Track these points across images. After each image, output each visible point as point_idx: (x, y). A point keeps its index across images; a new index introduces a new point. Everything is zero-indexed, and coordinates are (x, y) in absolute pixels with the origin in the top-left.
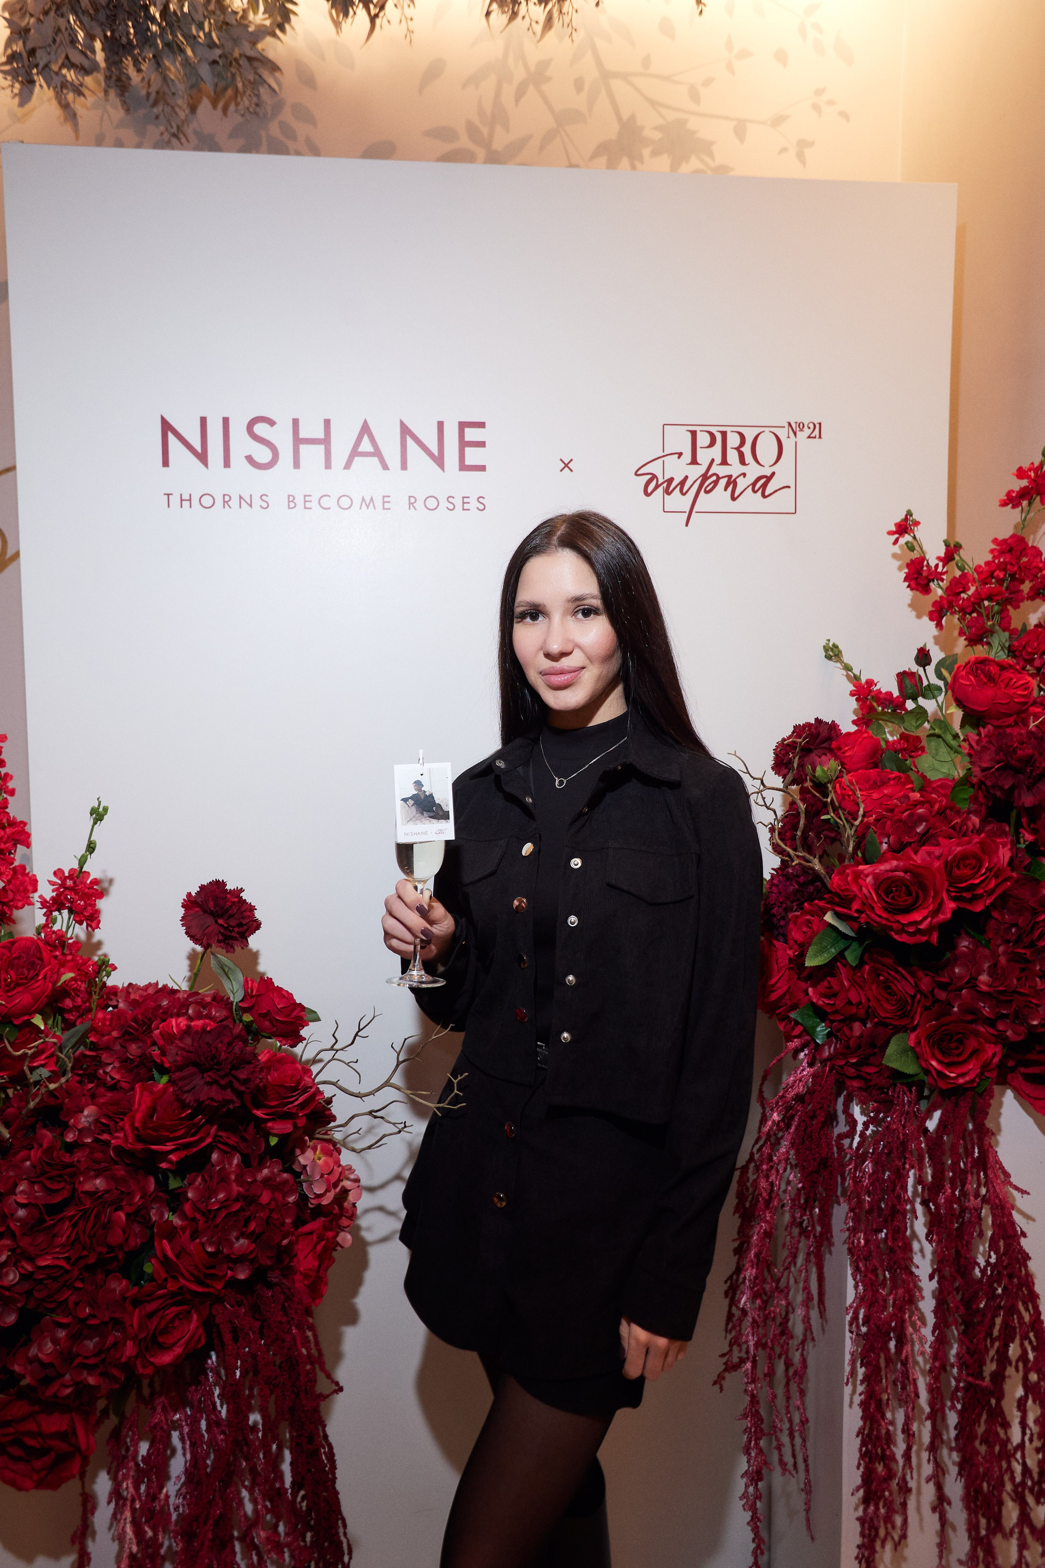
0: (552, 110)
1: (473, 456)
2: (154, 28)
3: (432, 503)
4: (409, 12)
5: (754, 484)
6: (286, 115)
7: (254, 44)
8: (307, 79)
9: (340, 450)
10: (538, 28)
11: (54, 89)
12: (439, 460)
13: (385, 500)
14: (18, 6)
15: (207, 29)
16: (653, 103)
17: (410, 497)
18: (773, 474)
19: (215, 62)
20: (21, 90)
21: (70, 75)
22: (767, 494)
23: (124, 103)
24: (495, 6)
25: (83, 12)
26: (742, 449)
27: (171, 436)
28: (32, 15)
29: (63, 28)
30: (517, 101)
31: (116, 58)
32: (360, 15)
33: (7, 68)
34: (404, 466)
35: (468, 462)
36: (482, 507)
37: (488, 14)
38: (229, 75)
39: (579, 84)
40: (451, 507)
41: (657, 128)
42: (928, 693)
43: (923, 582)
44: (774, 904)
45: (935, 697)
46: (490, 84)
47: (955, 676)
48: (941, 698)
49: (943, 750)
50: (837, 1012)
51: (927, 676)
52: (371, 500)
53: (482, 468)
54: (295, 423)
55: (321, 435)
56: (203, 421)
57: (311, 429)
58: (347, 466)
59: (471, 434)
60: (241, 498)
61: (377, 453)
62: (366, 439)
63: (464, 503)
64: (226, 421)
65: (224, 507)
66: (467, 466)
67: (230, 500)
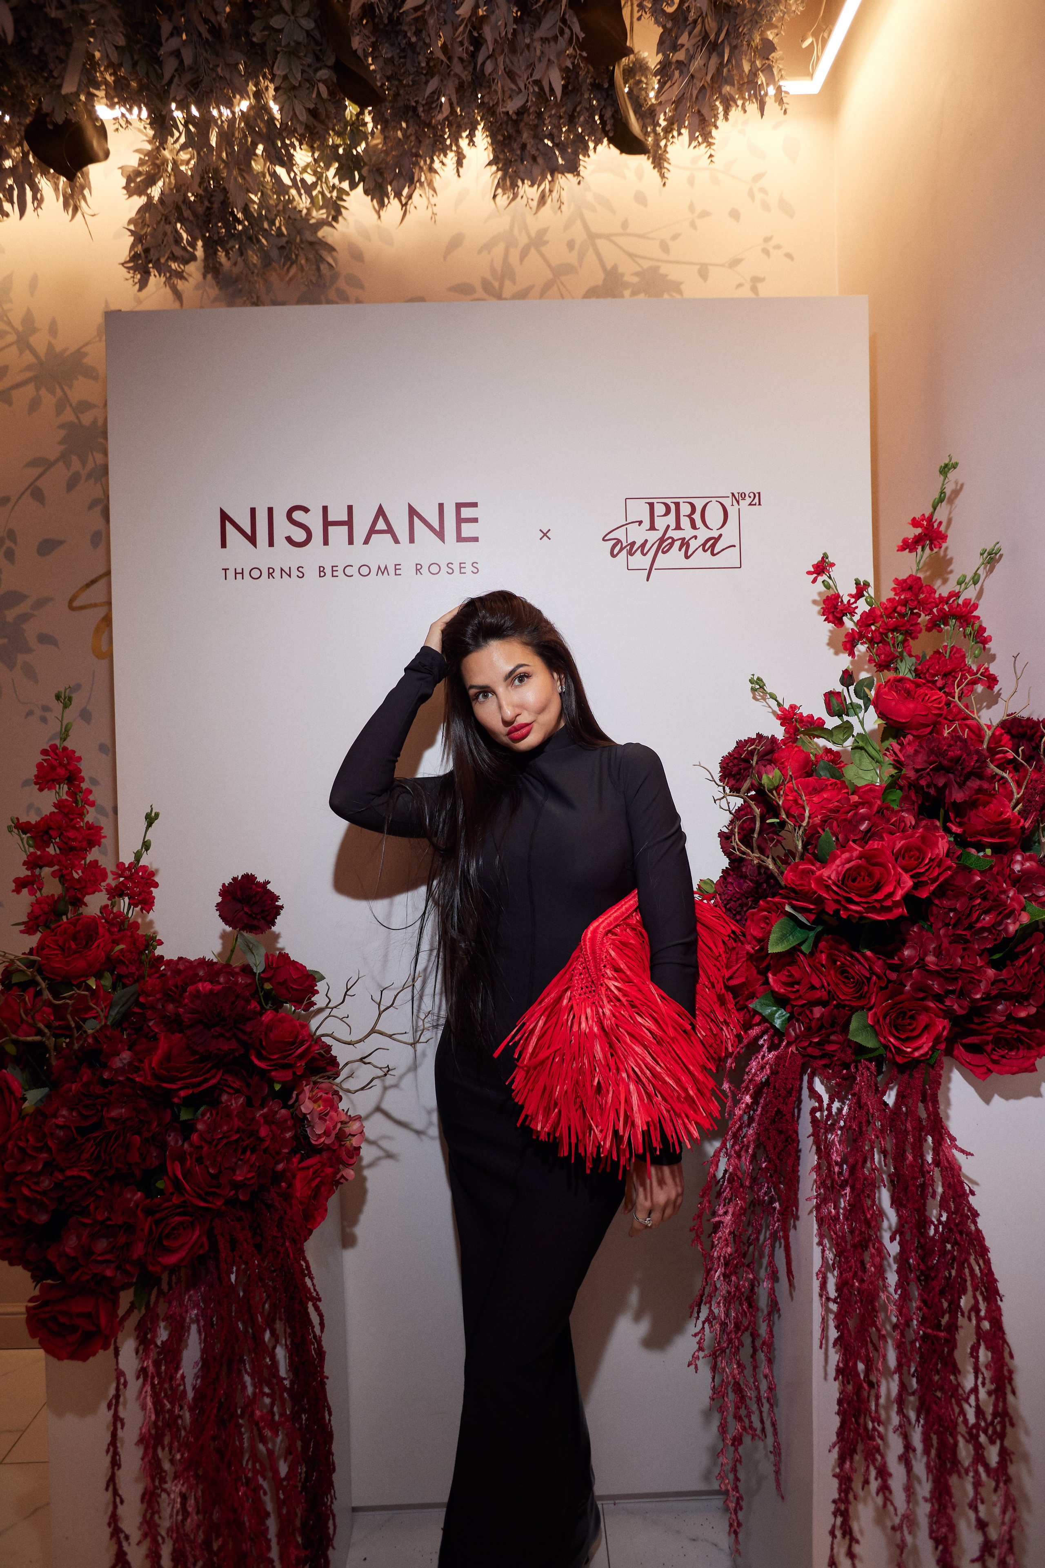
0: (550, 266)
2: (240, 228)
3: (434, 569)
4: (433, 200)
5: (704, 545)
6: (341, 283)
7: (316, 233)
8: (357, 255)
9: (361, 528)
10: (534, 204)
11: (165, 275)
12: (441, 535)
13: (396, 567)
14: (140, 221)
15: (277, 224)
16: (631, 255)
17: (417, 564)
18: (721, 535)
19: (282, 247)
20: (140, 281)
21: (174, 266)
22: (715, 552)
23: (218, 283)
24: (500, 191)
25: (185, 219)
26: (693, 516)
27: (227, 523)
28: (148, 226)
29: (169, 232)
30: (522, 260)
31: (211, 251)
32: (393, 205)
33: (131, 265)
34: (412, 540)
35: (464, 535)
36: (475, 570)
37: (495, 197)
38: (294, 256)
39: (571, 245)
40: (452, 570)
41: (636, 274)
42: (851, 711)
43: (838, 615)
44: (731, 899)
45: (856, 714)
46: (500, 249)
47: (877, 694)
48: (861, 715)
49: (866, 760)
50: (800, 997)
51: (851, 696)
52: (386, 568)
53: (476, 539)
54: (325, 509)
55: (345, 518)
56: (253, 511)
57: (338, 513)
58: (366, 542)
59: (466, 513)
60: (282, 570)
61: (390, 530)
62: (381, 519)
63: (461, 568)
64: (270, 510)
65: (269, 578)
66: (463, 538)
67: (274, 572)
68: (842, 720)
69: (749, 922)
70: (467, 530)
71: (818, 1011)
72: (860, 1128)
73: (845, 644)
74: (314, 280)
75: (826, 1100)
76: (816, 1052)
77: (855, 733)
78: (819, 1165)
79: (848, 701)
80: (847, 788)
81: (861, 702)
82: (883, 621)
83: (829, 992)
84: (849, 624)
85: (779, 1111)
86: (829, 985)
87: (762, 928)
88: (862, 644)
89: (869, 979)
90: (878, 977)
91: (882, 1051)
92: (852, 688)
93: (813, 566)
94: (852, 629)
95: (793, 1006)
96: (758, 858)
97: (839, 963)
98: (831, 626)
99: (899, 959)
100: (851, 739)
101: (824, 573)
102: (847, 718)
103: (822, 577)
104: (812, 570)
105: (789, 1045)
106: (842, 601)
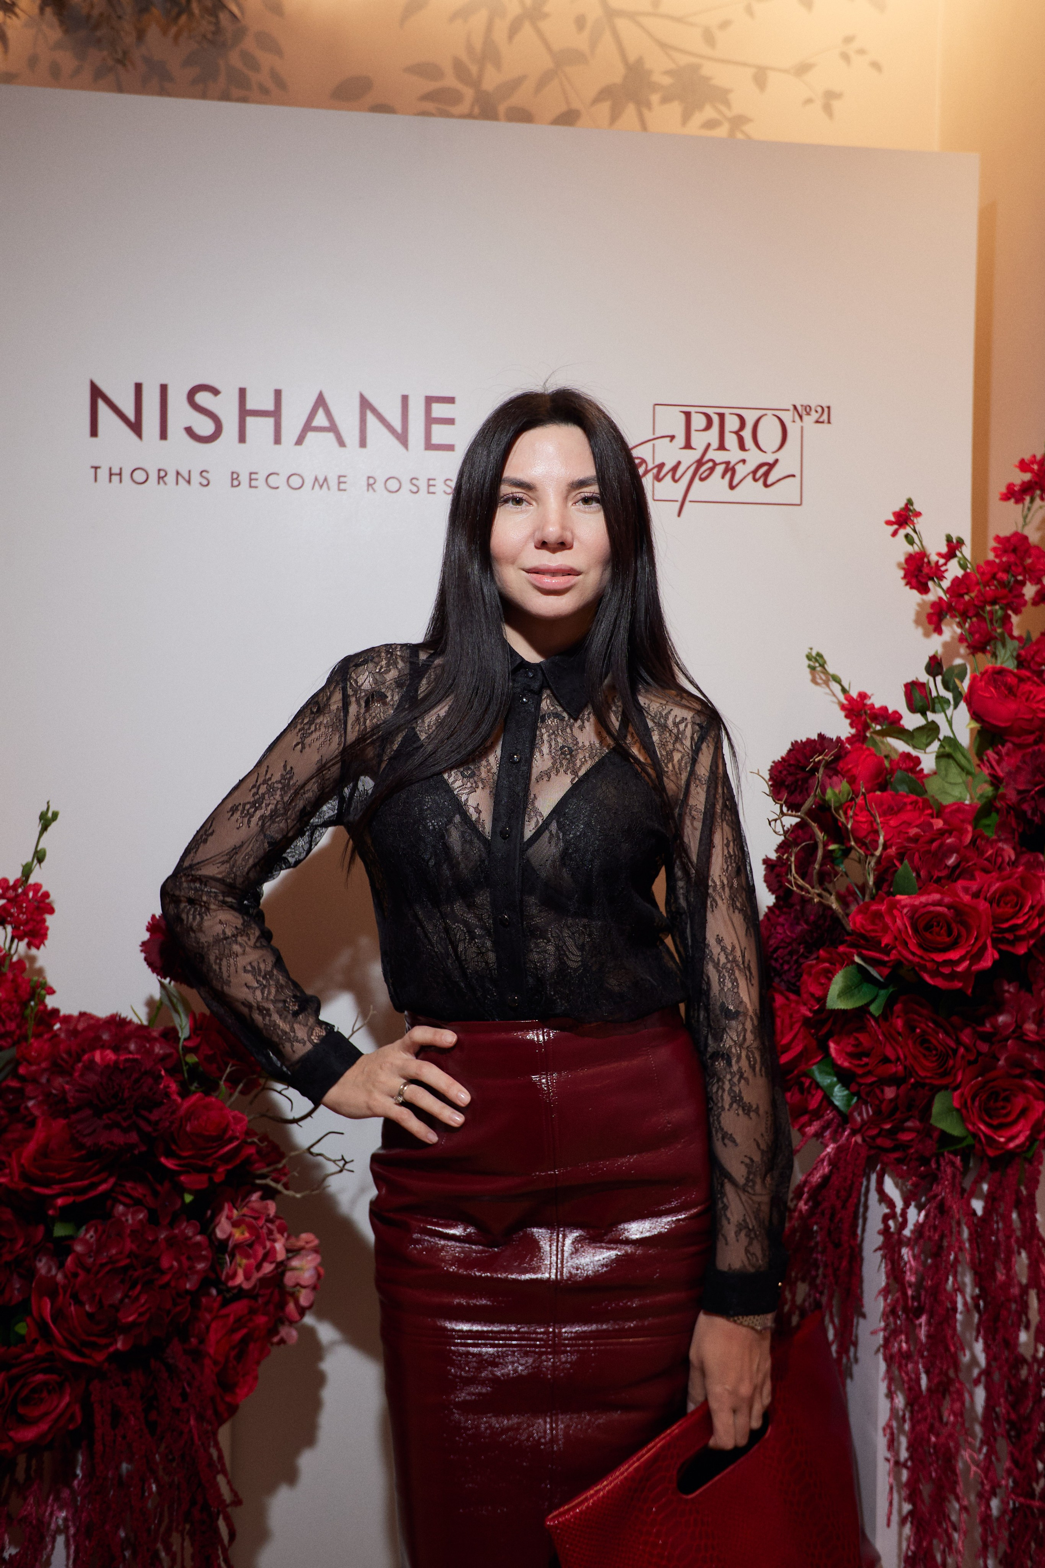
0: (549, 49)
5: (755, 472)
8: (274, 5)
9: (292, 423)
12: (402, 437)
13: (341, 480)
16: (663, 46)
17: (370, 476)
18: (777, 461)
22: (769, 482)
26: (742, 433)
30: (510, 37)
34: (363, 443)
35: (435, 440)
39: (580, 22)
40: (414, 489)
41: (668, 73)
42: (938, 706)
43: (923, 580)
44: (778, 945)
45: (944, 711)
46: (478, 21)
47: (971, 687)
48: (949, 712)
49: (954, 770)
50: (869, 1073)
51: (937, 687)
52: (326, 480)
53: (450, 448)
54: (242, 392)
55: (270, 407)
56: (138, 387)
57: (261, 400)
58: (300, 441)
59: (438, 410)
60: (178, 473)
61: (333, 428)
62: (321, 413)
63: (429, 486)
64: (164, 389)
65: (159, 483)
66: (434, 445)
67: (166, 475)
68: (926, 719)
69: (805, 977)
70: (440, 434)
71: (890, 1093)
72: (942, 1237)
73: (930, 617)
74: (209, 36)
75: (899, 1205)
76: (888, 1143)
77: (941, 737)
78: (888, 1284)
79: (934, 694)
80: (931, 807)
81: (949, 695)
82: (979, 591)
83: (905, 1068)
84: (937, 592)
86: (905, 1057)
87: (822, 984)
88: (953, 616)
89: (955, 1052)
90: (967, 1049)
91: (970, 1141)
92: (939, 679)
93: (895, 514)
94: (940, 599)
95: (860, 1085)
96: (819, 895)
97: (918, 1031)
98: (915, 592)
99: (993, 1026)
100: (935, 746)
101: (907, 523)
102: (931, 716)
103: (905, 528)
104: (892, 519)
105: (854, 1133)
106: (929, 562)
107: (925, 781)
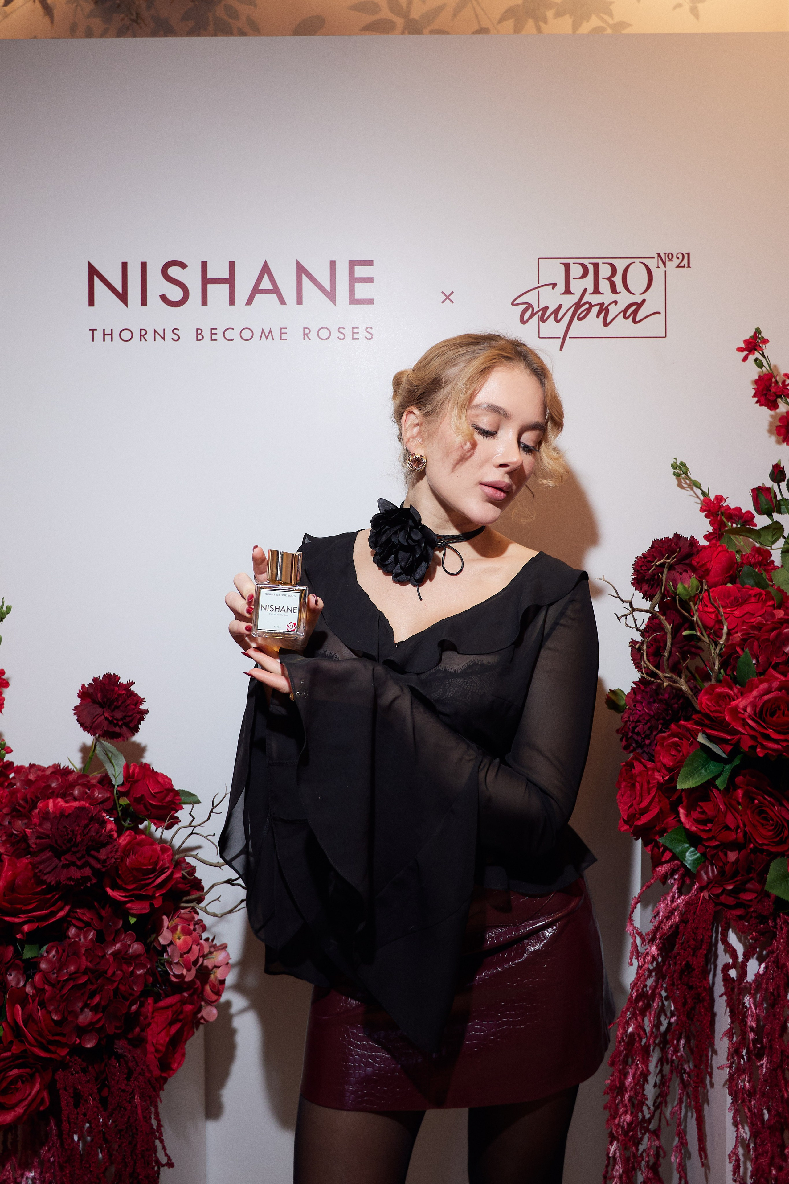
1: (362, 291)
9: (244, 287)
12: (331, 295)
13: (282, 331)
17: (304, 328)
34: (299, 301)
35: (357, 296)
40: (342, 336)
42: (782, 508)
43: (771, 398)
44: (638, 721)
45: (788, 512)
50: (713, 837)
51: (781, 491)
52: (270, 332)
53: (370, 302)
54: (204, 264)
55: (226, 275)
56: (124, 266)
57: (218, 270)
58: (249, 302)
59: (360, 272)
60: (155, 331)
61: (276, 290)
62: (266, 278)
63: (351, 334)
64: (144, 265)
65: (141, 340)
66: (357, 300)
67: (146, 334)
68: (772, 519)
69: (660, 750)
71: (732, 855)
72: (778, 991)
73: (776, 430)
75: (741, 957)
76: (730, 901)
77: (785, 535)
78: (731, 1030)
79: (779, 497)
80: (775, 599)
83: (745, 834)
84: (783, 407)
85: (688, 965)
86: (744, 825)
87: (673, 756)
92: (783, 484)
93: (744, 341)
95: (706, 847)
96: (670, 679)
97: (757, 802)
98: (765, 409)
100: (781, 543)
101: (756, 350)
102: (776, 516)
103: (754, 354)
104: (743, 346)
105: (701, 889)
106: (776, 382)
107: (772, 574)
